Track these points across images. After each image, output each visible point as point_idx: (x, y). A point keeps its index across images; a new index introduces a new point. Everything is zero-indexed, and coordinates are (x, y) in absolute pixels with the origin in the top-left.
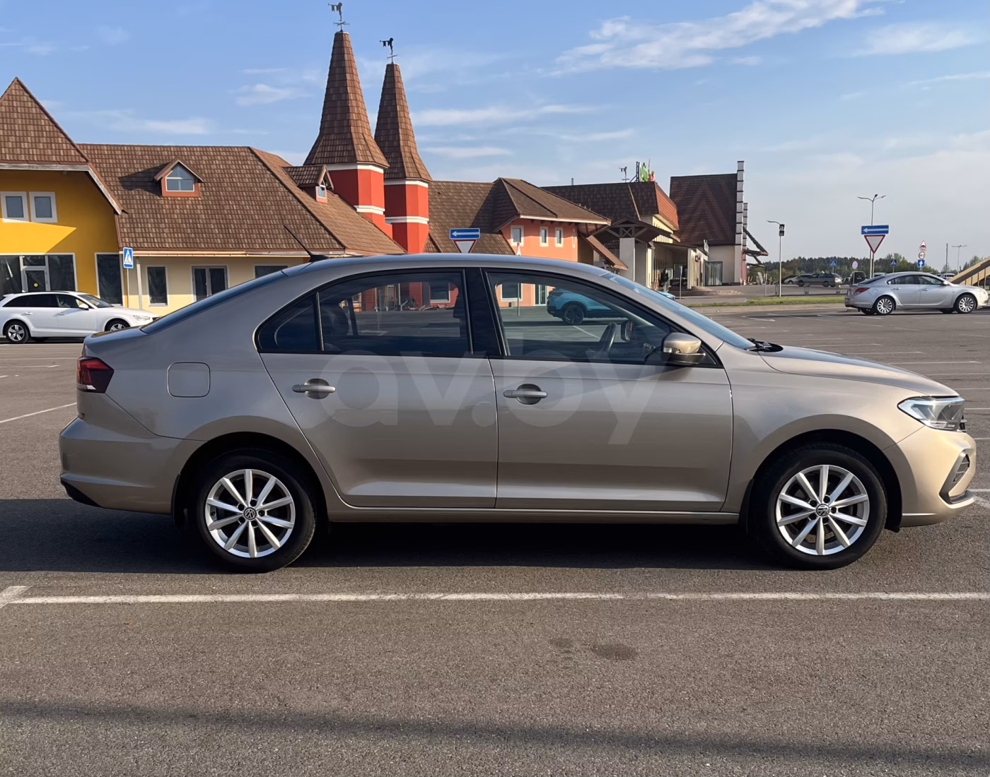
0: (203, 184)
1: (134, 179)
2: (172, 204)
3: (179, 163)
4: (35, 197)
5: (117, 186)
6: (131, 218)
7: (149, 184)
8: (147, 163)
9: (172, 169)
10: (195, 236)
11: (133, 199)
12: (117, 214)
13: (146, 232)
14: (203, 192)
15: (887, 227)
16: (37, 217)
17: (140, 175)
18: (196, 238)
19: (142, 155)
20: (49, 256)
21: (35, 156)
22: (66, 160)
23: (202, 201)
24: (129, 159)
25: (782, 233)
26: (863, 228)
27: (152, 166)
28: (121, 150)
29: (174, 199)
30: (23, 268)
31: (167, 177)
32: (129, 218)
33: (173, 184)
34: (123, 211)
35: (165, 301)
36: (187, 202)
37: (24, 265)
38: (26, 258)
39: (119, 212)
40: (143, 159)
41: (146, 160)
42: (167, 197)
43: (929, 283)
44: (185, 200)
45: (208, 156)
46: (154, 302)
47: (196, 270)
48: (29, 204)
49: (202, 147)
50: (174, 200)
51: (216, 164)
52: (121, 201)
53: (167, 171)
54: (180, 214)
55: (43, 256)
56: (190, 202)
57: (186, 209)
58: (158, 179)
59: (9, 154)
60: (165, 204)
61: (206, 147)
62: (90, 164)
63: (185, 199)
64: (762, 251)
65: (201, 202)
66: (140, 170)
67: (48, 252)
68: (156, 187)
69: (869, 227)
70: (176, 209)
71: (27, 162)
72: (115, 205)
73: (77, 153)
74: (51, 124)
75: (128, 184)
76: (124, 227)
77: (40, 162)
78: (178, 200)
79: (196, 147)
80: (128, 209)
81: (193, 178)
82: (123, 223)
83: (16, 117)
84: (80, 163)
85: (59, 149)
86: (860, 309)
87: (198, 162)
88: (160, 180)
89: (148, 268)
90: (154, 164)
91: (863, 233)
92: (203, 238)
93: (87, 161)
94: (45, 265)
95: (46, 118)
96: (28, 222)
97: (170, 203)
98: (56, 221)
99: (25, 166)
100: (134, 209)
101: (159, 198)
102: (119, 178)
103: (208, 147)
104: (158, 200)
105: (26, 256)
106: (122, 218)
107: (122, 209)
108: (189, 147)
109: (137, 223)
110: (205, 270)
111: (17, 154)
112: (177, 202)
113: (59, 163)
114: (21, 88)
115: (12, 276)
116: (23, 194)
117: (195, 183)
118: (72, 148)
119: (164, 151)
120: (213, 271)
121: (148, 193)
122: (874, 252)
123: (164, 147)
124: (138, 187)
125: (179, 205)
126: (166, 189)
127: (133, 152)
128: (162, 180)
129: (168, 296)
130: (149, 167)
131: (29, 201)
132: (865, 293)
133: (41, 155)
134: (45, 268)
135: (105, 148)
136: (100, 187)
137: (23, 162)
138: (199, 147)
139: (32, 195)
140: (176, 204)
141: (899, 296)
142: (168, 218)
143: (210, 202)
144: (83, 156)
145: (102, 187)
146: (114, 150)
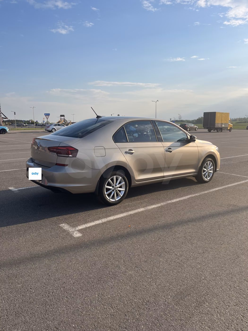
15: (49, 114)
25: (15, 114)
26: (45, 114)
43: (61, 126)
64: (6, 118)
69: (46, 114)
86: (48, 131)
91: (45, 115)
122: (47, 119)
132: (49, 128)
141: (56, 128)
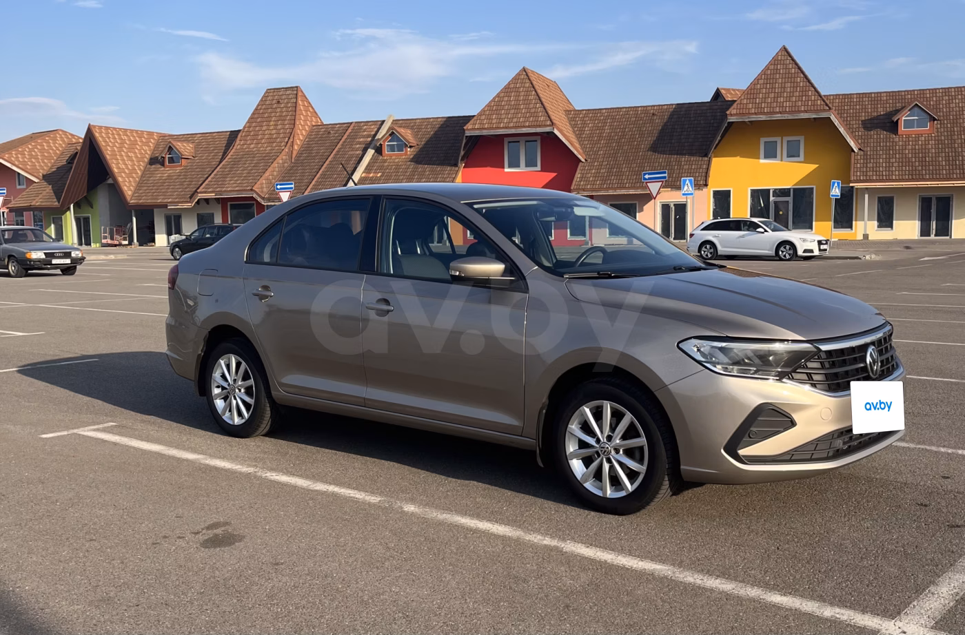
0: (939, 122)
1: (875, 121)
2: (905, 141)
3: (916, 104)
4: (788, 141)
5: (859, 128)
6: (866, 155)
7: (888, 125)
8: (890, 107)
9: (909, 110)
10: (922, 168)
11: (871, 138)
12: (854, 152)
13: (876, 167)
14: (937, 128)
16: (787, 157)
17: (881, 117)
18: (922, 170)
19: (887, 100)
20: (794, 189)
21: (788, 108)
22: (812, 109)
23: (935, 137)
24: (874, 104)
27: (894, 109)
28: (869, 97)
29: (908, 136)
30: (772, 198)
31: (904, 118)
32: (864, 155)
33: (909, 124)
34: (860, 149)
35: (891, 226)
36: (920, 138)
37: (773, 196)
38: (775, 191)
39: (856, 150)
40: (887, 103)
41: (890, 104)
42: (902, 135)
44: (919, 137)
45: (949, 96)
46: (881, 227)
47: (923, 198)
48: (782, 148)
49: (945, 88)
50: (908, 138)
51: (956, 103)
52: (860, 141)
53: (905, 112)
54: (912, 149)
55: (789, 189)
56: (923, 138)
57: (918, 145)
58: (895, 120)
59: (767, 107)
60: (899, 141)
61: (948, 88)
62: (833, 111)
63: (919, 135)
65: (933, 138)
66: (882, 113)
67: (795, 185)
68: (893, 127)
70: (909, 145)
71: (780, 113)
72: (852, 144)
73: (822, 103)
74: (805, 80)
75: (869, 126)
76: (858, 163)
77: (789, 113)
78: (912, 137)
79: (939, 89)
80: (864, 147)
81: (928, 117)
82: (857, 160)
83: (778, 77)
84: (824, 110)
85: (808, 100)
87: (938, 102)
88: (897, 121)
89: (879, 198)
90: (896, 106)
92: (929, 170)
93: (830, 108)
94: (790, 196)
95: (802, 76)
96: (780, 162)
97: (904, 140)
98: (803, 160)
99: (778, 117)
100: (870, 147)
101: (894, 136)
102: (862, 121)
103: (951, 88)
104: (893, 138)
105: (776, 189)
106: (858, 155)
107: (860, 147)
108: (932, 89)
109: (870, 159)
110: (931, 198)
111: (798, 106)
112: (910, 139)
113: (806, 111)
114: (786, 54)
115: (762, 205)
116: (778, 139)
117: (930, 121)
118: (819, 98)
119: (908, 94)
120: (939, 199)
121: (885, 133)
123: (908, 91)
124: (877, 128)
125: (912, 141)
126: (902, 128)
127: (879, 98)
128: (899, 121)
129: (894, 222)
130: (891, 110)
131: (782, 144)
133: (792, 106)
134: (790, 199)
135: (855, 96)
136: (840, 129)
137: (777, 113)
138: (942, 88)
139: (786, 139)
140: (909, 141)
142: (899, 154)
143: (943, 138)
144: (827, 105)
145: (842, 130)
146: (863, 98)
